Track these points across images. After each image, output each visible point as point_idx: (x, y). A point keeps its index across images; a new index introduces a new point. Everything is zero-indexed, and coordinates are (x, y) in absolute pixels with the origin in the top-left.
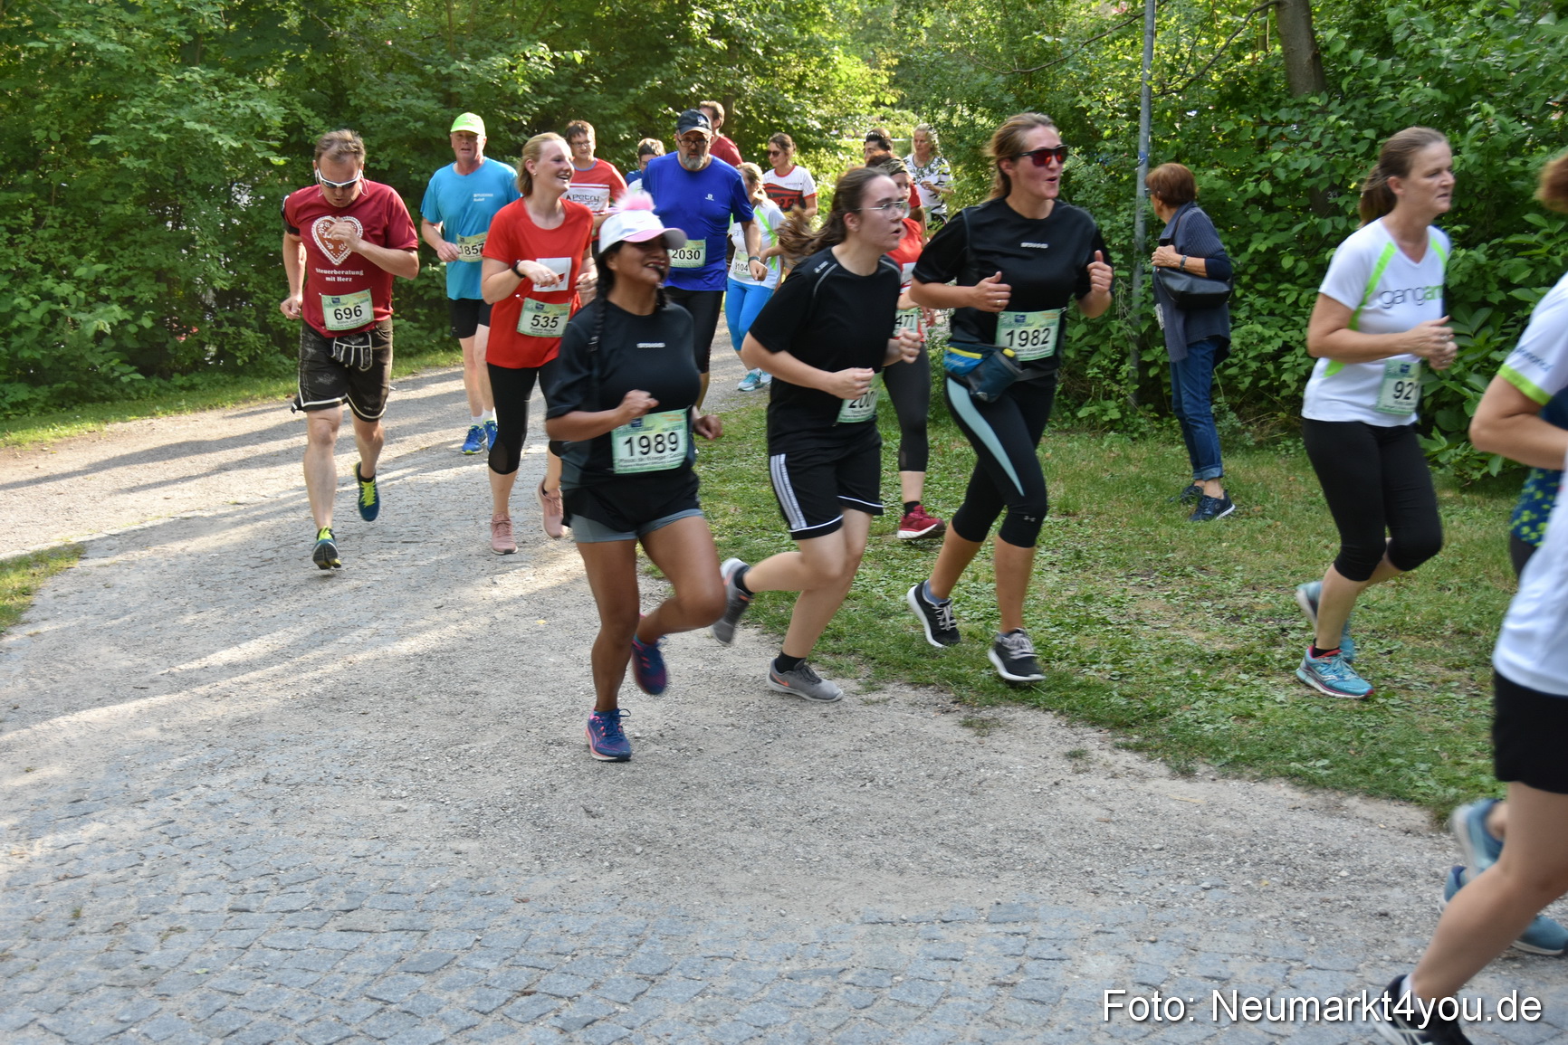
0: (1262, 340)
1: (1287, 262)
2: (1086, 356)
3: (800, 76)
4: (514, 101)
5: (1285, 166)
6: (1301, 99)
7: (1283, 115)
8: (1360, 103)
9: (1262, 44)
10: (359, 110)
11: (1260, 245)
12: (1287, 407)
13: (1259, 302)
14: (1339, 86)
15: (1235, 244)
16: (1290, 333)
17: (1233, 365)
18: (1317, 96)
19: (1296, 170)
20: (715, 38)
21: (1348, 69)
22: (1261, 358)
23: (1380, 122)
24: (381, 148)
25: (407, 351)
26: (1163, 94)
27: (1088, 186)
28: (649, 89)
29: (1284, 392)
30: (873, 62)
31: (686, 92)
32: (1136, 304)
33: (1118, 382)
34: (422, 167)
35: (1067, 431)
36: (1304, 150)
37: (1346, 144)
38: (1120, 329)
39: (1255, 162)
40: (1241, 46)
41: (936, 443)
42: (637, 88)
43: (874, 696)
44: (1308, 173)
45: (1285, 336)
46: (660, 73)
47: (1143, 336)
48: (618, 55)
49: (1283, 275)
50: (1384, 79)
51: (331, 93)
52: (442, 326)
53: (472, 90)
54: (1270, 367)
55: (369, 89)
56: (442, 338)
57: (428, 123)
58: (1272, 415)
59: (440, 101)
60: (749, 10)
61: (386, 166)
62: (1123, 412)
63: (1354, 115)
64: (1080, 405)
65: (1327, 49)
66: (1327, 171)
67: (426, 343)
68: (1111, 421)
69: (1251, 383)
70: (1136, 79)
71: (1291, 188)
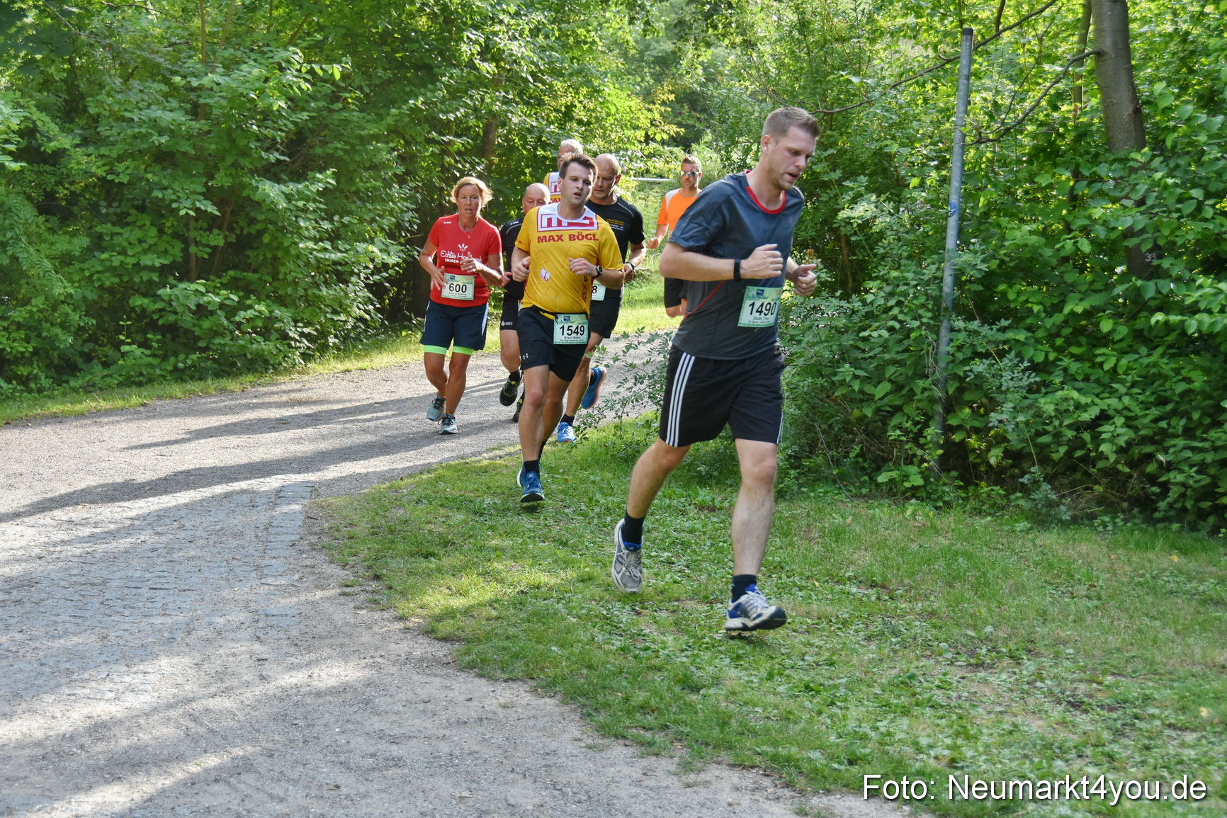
0: (1078, 406)
1: (1106, 326)
2: (885, 415)
3: (567, 107)
4: (267, 116)
5: (1105, 223)
6: (1122, 155)
7: (1103, 170)
8: (1182, 162)
9: (1078, 94)
10: (96, 119)
11: (1076, 306)
12: (1104, 480)
13: (1074, 367)
14: (1164, 141)
15: (1048, 304)
16: (1108, 401)
17: (1046, 433)
18: (1139, 150)
19: (1115, 228)
20: (483, 60)
21: (1172, 123)
22: (1078, 427)
23: (1204, 182)
24: (120, 159)
25: (137, 379)
26: (979, 142)
27: (891, 237)
28: (411, 109)
29: (1101, 464)
30: (648, 96)
31: (452, 117)
32: (942, 364)
33: (921, 447)
34: (165, 183)
35: (865, 496)
36: (1125, 207)
37: (1171, 202)
38: (925, 389)
39: (1070, 219)
40: (1060, 96)
41: (726, 504)
42: (399, 108)
43: (692, 777)
44: (1129, 233)
45: (1103, 404)
46: (424, 95)
47: (948, 398)
48: (380, 72)
49: (1099, 339)
50: (1210, 137)
51: (65, 96)
52: (176, 354)
53: (224, 103)
54: (1087, 436)
55: (109, 95)
56: (176, 369)
57: (172, 134)
58: (1087, 489)
59: (187, 113)
60: (521, 35)
61: (125, 179)
62: (926, 479)
63: (1176, 173)
64: (878, 469)
65: (1147, 103)
66: (1150, 230)
67: (158, 372)
68: (914, 488)
69: (1067, 453)
70: (948, 125)
71: (1110, 248)
